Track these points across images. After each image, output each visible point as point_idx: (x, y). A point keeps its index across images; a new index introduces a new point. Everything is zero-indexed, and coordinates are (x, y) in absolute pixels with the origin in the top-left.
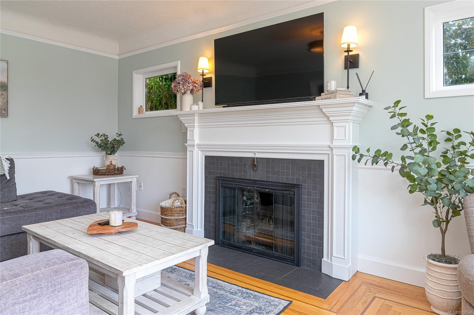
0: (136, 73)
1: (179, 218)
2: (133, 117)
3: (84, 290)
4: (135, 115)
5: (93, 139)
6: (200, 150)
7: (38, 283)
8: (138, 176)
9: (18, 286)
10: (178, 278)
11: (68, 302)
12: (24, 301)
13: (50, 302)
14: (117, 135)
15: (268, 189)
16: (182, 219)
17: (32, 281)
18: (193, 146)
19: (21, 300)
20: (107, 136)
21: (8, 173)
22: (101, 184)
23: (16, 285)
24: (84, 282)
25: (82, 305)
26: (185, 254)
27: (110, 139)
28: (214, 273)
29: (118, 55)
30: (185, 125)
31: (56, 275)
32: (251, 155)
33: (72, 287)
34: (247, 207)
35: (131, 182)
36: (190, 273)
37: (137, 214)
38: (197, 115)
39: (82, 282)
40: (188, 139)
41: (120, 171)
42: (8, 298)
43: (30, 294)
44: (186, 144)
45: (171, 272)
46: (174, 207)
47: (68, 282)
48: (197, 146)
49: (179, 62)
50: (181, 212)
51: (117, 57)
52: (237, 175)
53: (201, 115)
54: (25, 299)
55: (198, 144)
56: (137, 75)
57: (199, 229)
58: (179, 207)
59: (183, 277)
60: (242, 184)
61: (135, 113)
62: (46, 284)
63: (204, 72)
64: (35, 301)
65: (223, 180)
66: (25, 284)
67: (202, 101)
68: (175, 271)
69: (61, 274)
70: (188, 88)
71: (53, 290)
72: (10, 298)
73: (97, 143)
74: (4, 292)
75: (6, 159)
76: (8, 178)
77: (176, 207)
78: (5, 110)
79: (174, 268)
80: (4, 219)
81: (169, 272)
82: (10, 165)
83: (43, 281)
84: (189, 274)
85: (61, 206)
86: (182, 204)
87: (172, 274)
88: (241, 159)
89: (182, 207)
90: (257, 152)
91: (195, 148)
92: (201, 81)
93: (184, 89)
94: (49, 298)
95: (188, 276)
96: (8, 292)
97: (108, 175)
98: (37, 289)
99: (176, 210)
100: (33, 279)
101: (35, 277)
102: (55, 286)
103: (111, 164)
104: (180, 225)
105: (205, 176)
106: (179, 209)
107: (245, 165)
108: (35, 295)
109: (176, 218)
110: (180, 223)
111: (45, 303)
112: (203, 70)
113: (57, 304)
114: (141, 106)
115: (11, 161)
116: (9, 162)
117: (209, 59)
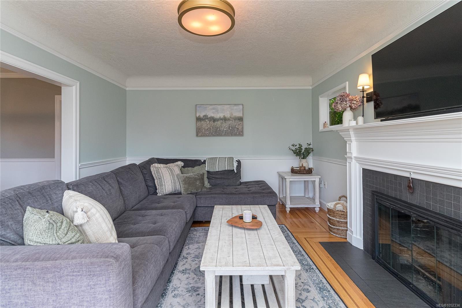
0: (321, 97)
1: (340, 220)
2: (320, 131)
3: (111, 281)
4: (321, 129)
5: (290, 147)
6: (358, 163)
7: (81, 267)
8: (320, 177)
9: (70, 265)
10: (307, 280)
11: (99, 285)
12: (73, 275)
13: (88, 281)
14: (308, 145)
15: (427, 219)
16: (344, 222)
17: (78, 264)
18: (351, 158)
19: (71, 274)
20: (301, 145)
21: (236, 169)
22: (290, 180)
23: (69, 264)
24: (111, 275)
25: (109, 291)
26: (262, 269)
27: (303, 148)
28: (344, 291)
29: (311, 86)
30: (345, 139)
31: (91, 265)
32: (407, 175)
33: (102, 276)
34: (419, 229)
35: (315, 181)
36: (322, 279)
37: (320, 207)
38: (352, 130)
39: (110, 275)
40: (347, 151)
41: (309, 172)
42: (64, 271)
43: (76, 272)
44: (346, 156)
45: (307, 270)
46: (336, 210)
47: (98, 272)
48: (355, 158)
49: (347, 82)
50: (342, 216)
51: (311, 87)
52: (392, 193)
53: (357, 130)
54: (73, 274)
55: (355, 157)
56: (322, 98)
57: (358, 237)
58: (340, 211)
59: (312, 280)
60: (396, 205)
61: (321, 128)
62: (85, 269)
63: (365, 88)
64: (79, 278)
65: (377, 196)
66: (73, 265)
67: (363, 116)
68: (310, 271)
69: (94, 266)
70: (345, 106)
71: (89, 274)
72: (65, 271)
73: (293, 150)
74: (63, 266)
75: (236, 161)
76: (236, 172)
77: (338, 210)
78: (242, 132)
79: (312, 267)
80: (222, 197)
81: (304, 270)
82: (237, 165)
83: (84, 266)
84: (319, 281)
85: (254, 194)
86: (344, 209)
87: (305, 273)
88: (396, 176)
89: (343, 211)
90: (414, 172)
91: (353, 160)
92: (362, 97)
93: (342, 107)
94: (87, 278)
95: (317, 282)
96: (64, 267)
97: (299, 173)
98: (80, 270)
99: (337, 213)
100: (79, 263)
101: (80, 263)
102: (91, 272)
103: (302, 166)
104: (341, 227)
105: (363, 188)
106: (340, 213)
107: (400, 184)
108: (79, 274)
109: (337, 219)
110: (342, 225)
111: (85, 280)
112: (364, 87)
113: (92, 284)
114: (325, 122)
115: (239, 162)
116: (237, 163)
117: (369, 76)
